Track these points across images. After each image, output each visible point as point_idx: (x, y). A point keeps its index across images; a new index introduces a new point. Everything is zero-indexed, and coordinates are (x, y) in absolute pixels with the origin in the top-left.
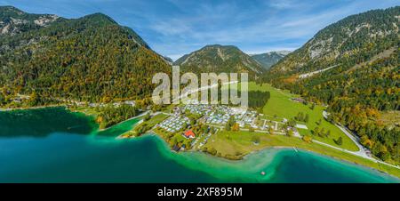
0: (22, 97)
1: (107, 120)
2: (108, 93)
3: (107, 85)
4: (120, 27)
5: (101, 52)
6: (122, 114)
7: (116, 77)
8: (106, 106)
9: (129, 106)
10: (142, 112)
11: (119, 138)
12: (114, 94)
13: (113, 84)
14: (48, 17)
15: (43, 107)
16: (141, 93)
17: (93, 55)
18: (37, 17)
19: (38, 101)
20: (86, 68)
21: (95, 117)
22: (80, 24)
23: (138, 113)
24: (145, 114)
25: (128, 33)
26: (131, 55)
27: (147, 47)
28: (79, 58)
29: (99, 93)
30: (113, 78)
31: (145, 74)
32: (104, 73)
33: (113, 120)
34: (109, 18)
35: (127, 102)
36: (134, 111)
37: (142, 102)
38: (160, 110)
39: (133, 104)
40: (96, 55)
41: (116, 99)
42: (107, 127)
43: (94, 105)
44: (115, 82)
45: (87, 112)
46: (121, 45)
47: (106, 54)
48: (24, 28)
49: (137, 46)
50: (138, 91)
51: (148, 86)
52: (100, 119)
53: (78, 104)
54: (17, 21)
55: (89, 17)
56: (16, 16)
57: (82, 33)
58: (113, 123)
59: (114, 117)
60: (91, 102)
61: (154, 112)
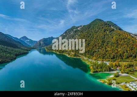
0: (72, 53)
1: (94, 69)
2: (96, 55)
3: (96, 51)
4: (105, 22)
5: (95, 36)
6: (101, 68)
7: (100, 47)
8: (95, 61)
9: (106, 64)
10: (113, 70)
11: (99, 81)
12: (99, 57)
13: (99, 51)
14: (81, 26)
15: (76, 57)
16: (114, 58)
17: (92, 38)
18: (78, 27)
19: (75, 55)
20: (89, 43)
21: (90, 66)
22: (89, 26)
23: (110, 70)
24: (115, 72)
25: (109, 24)
26: (110, 35)
27: (120, 29)
28: (87, 39)
29: (92, 55)
30: (99, 48)
31: (117, 47)
32: (95, 46)
33: (97, 70)
34: (100, 20)
35: (104, 62)
36: (108, 68)
37: (114, 64)
38: (128, 73)
39: (108, 64)
40: (93, 37)
41: (99, 59)
42: (94, 72)
43: (90, 60)
44: (100, 50)
45: (87, 63)
46: (105, 31)
47: (97, 36)
48: (76, 31)
49: (113, 30)
50: (112, 56)
51: (119, 54)
52: (91, 67)
53: (85, 58)
54: (74, 30)
55: (92, 22)
56: (74, 28)
57: (90, 29)
58: (97, 72)
59: (98, 68)
60: (89, 59)
61: (122, 73)
